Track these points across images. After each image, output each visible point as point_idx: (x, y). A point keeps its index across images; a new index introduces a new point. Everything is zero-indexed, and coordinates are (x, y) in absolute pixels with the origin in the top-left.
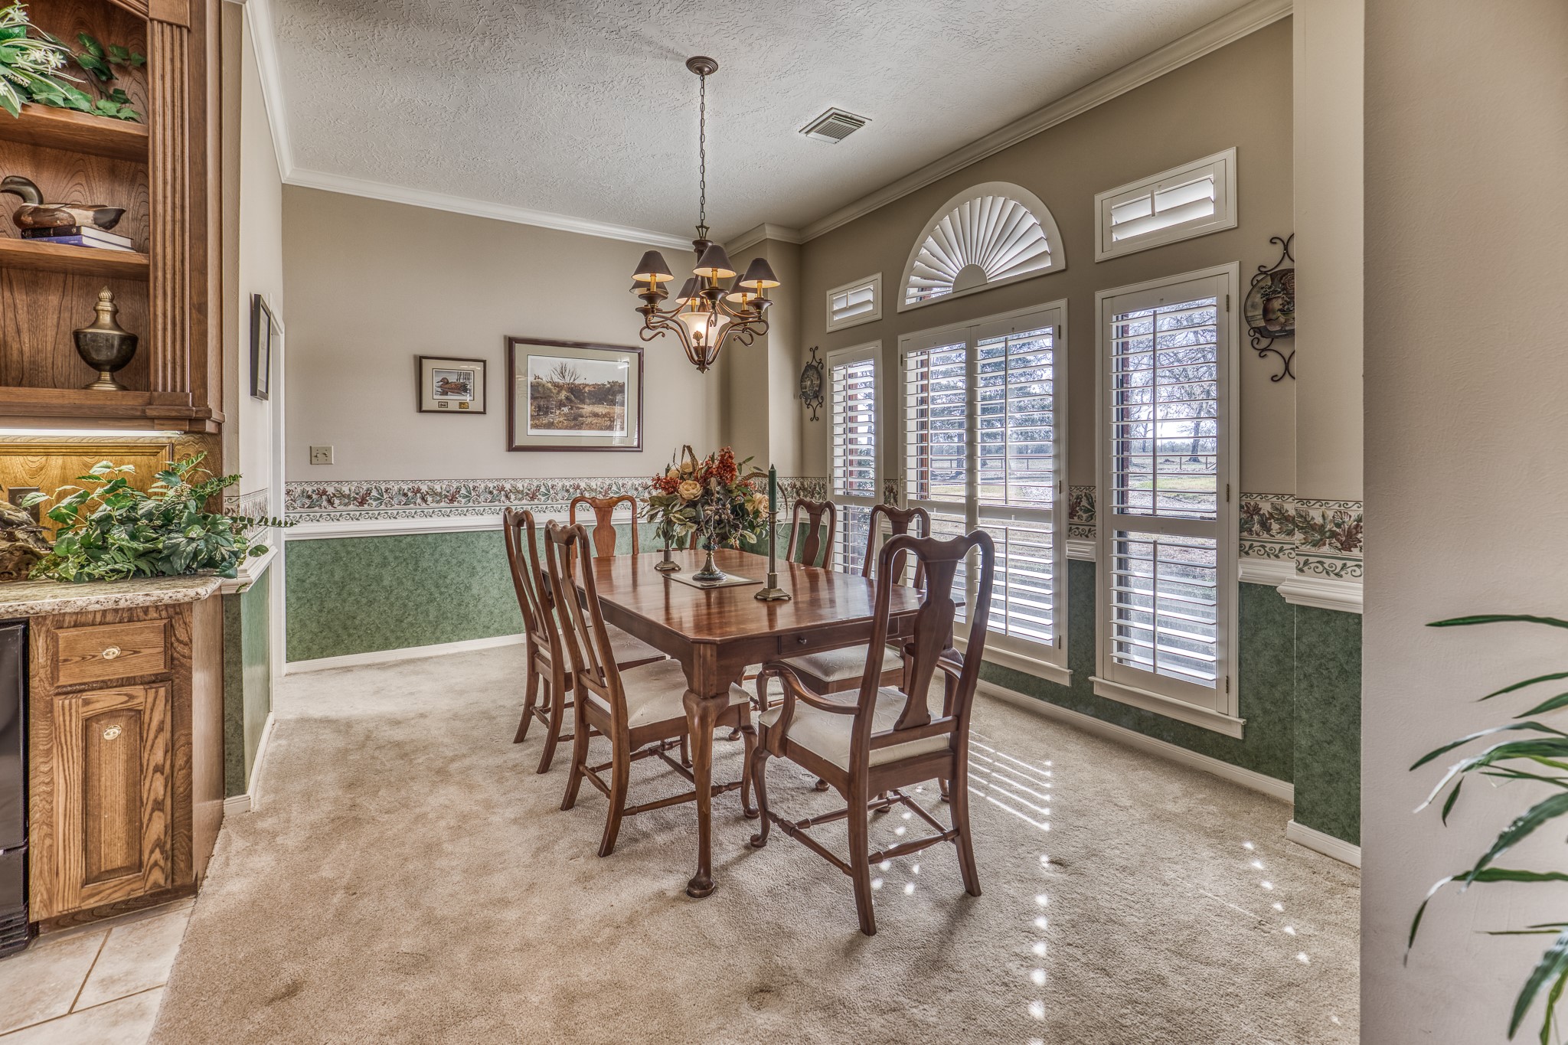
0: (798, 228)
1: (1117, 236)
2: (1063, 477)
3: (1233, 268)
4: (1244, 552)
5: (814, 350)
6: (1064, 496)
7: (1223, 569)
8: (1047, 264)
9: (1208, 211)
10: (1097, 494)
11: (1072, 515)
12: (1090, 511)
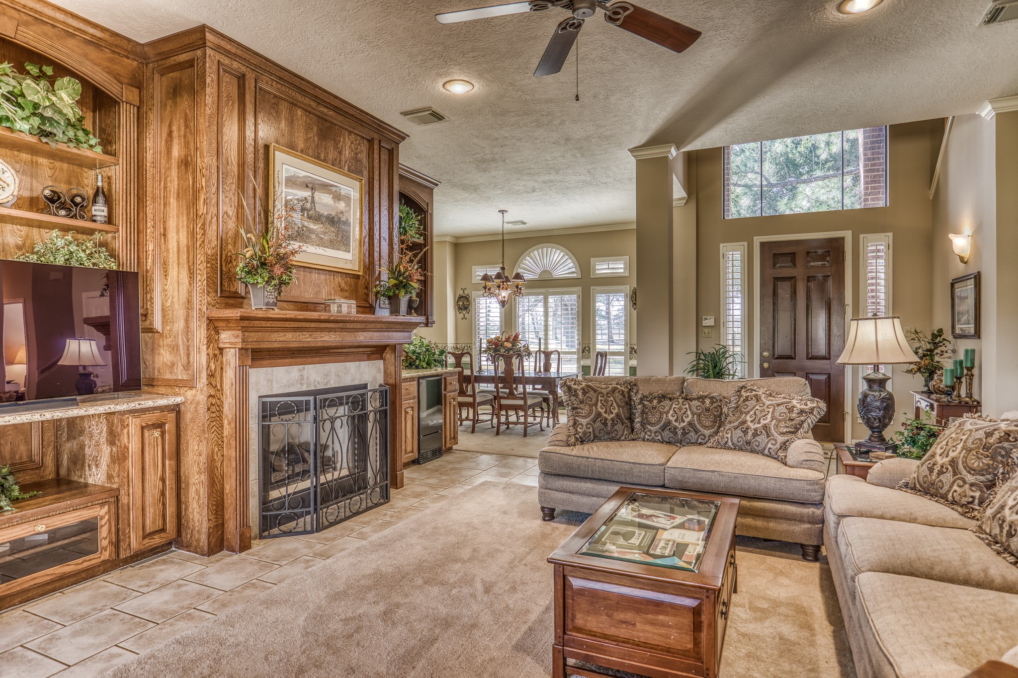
0: (457, 238)
1: (597, 272)
2: (580, 341)
3: (628, 286)
4: (631, 359)
5: (464, 290)
6: (581, 347)
7: (626, 363)
8: (575, 275)
9: (622, 271)
10: (591, 346)
11: (583, 352)
12: (589, 351)
